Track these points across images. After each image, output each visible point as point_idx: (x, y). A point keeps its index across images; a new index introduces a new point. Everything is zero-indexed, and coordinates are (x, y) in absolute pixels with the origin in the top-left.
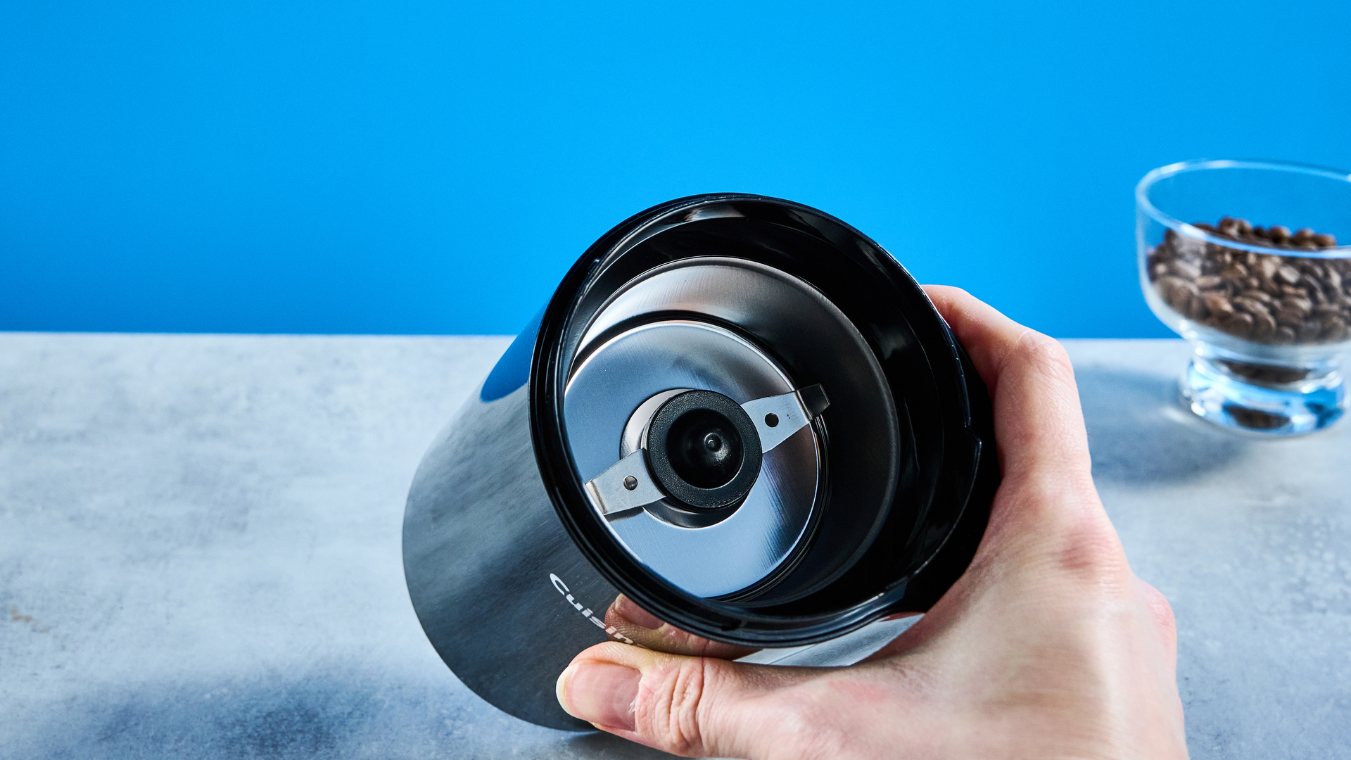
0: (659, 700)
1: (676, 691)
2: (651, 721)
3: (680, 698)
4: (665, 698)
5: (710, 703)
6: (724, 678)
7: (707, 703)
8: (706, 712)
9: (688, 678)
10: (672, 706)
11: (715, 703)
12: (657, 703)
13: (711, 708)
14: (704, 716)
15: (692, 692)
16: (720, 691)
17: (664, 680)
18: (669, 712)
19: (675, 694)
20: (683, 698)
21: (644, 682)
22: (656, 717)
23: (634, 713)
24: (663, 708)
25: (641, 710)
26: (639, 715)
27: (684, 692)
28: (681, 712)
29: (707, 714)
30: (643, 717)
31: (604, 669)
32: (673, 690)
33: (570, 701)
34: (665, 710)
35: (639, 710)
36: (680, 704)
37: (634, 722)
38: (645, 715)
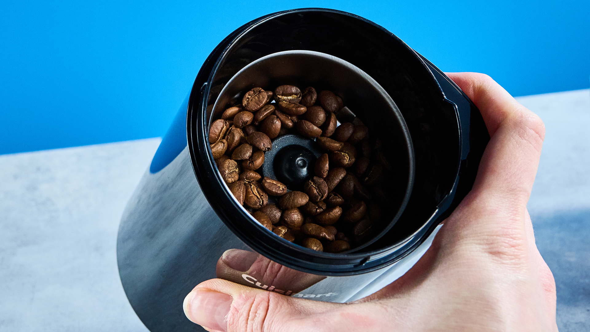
0: (241, 315)
1: (251, 311)
2: (236, 328)
3: (253, 315)
4: (245, 314)
5: (271, 321)
6: (281, 307)
7: (270, 321)
8: (268, 326)
9: (259, 304)
10: (249, 320)
11: (274, 321)
12: (240, 317)
13: (272, 324)
14: (268, 329)
15: (261, 313)
16: (278, 314)
17: (245, 304)
18: (247, 323)
19: (250, 313)
20: (255, 316)
21: (234, 304)
22: (239, 326)
23: (227, 321)
24: (243, 321)
25: (231, 321)
26: (230, 324)
27: (256, 312)
28: (254, 324)
29: (269, 327)
30: (232, 325)
31: (211, 295)
32: (250, 311)
33: (190, 312)
34: (244, 322)
35: (230, 321)
36: (253, 319)
37: (227, 327)
38: (233, 323)
